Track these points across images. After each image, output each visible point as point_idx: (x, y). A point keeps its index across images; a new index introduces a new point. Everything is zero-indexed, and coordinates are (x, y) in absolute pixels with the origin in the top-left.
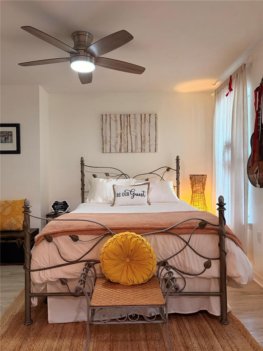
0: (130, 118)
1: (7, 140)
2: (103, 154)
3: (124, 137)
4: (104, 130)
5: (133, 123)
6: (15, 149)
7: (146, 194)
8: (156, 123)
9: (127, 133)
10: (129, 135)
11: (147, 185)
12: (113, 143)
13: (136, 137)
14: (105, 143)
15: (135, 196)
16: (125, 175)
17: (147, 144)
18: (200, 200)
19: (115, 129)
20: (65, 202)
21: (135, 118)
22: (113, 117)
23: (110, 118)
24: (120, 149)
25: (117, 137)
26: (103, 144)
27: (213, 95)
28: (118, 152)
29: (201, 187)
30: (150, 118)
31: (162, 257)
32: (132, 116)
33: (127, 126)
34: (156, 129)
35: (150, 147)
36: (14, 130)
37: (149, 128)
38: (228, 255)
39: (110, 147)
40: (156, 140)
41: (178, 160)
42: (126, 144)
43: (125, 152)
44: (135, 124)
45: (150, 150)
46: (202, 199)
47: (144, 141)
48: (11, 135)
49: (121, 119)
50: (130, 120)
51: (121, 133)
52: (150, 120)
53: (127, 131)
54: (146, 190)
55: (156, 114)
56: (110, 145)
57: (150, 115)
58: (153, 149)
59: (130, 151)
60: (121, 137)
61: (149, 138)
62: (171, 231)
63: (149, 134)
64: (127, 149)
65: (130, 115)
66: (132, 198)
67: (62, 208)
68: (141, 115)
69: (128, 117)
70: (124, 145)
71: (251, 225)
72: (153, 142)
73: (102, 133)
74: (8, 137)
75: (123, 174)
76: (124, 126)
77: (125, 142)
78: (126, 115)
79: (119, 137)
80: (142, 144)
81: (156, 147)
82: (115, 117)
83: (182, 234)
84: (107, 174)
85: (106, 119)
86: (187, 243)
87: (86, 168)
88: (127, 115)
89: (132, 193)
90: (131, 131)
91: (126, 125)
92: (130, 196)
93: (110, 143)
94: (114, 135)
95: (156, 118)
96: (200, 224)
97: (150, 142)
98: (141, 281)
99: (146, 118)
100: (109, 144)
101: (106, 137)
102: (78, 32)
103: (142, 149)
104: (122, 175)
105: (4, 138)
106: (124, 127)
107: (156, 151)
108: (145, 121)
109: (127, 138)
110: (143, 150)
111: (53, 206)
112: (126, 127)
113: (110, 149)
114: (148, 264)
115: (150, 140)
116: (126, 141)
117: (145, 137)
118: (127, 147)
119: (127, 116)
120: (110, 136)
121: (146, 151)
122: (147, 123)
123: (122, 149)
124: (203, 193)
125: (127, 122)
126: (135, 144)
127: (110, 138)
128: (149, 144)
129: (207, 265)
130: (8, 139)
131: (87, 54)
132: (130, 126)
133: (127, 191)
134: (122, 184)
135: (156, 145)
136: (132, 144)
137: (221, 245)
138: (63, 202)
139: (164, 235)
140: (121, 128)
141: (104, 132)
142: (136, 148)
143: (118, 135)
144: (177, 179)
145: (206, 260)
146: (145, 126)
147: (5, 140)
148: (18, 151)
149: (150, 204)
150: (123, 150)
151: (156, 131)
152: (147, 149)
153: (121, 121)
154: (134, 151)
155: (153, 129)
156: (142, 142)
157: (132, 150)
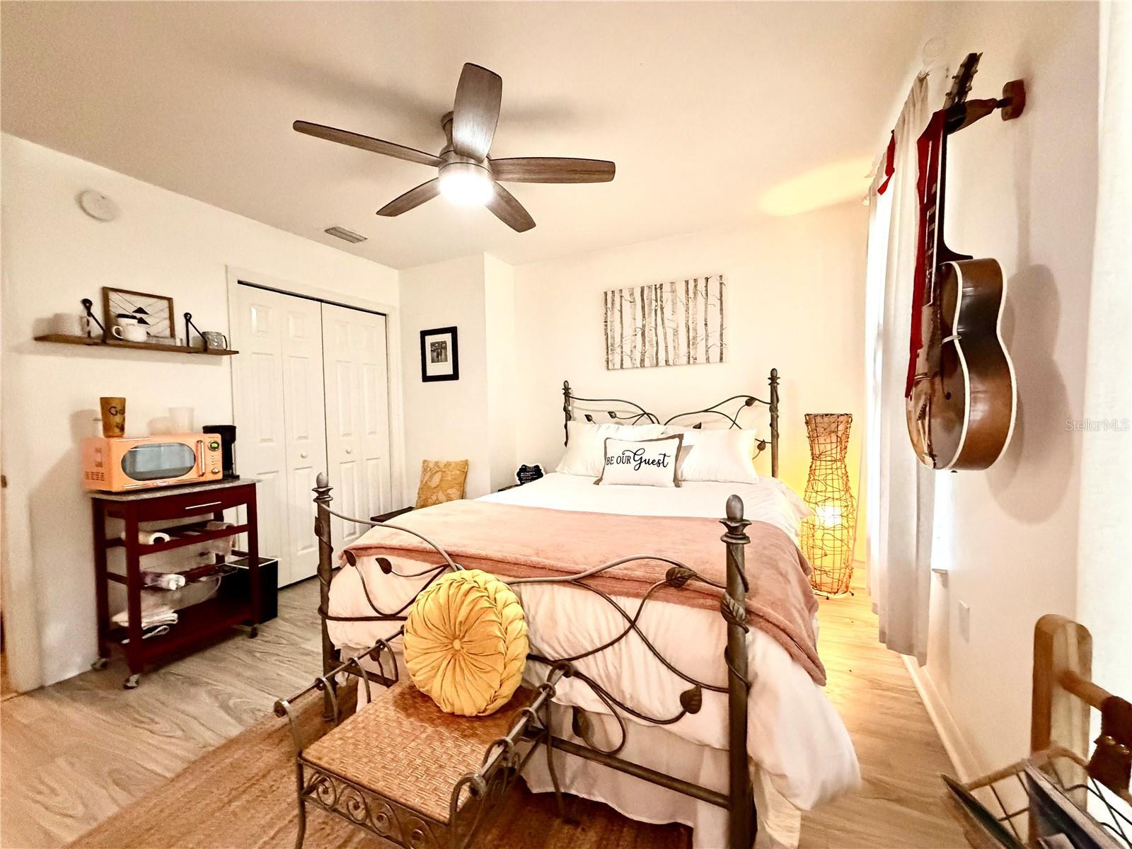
0: (661, 292)
1: (440, 357)
2: (609, 372)
3: (650, 335)
4: (609, 323)
5: (670, 303)
6: (451, 372)
7: (670, 461)
8: (721, 296)
9: (656, 325)
10: (660, 328)
11: (677, 440)
12: (627, 349)
13: (676, 332)
14: (612, 350)
15: (643, 464)
16: (648, 414)
17: (701, 345)
19: (632, 316)
20: (538, 466)
21: (673, 291)
22: (626, 294)
23: (621, 297)
24: (642, 361)
25: (636, 335)
26: (607, 353)
28: (637, 368)
29: (834, 445)
30: (706, 286)
32: (666, 288)
33: (656, 311)
34: (721, 310)
35: (707, 351)
36: (449, 338)
37: (706, 308)
39: (622, 357)
40: (721, 335)
41: (773, 379)
42: (655, 348)
43: (651, 367)
44: (674, 303)
45: (708, 359)
46: (835, 477)
47: (695, 338)
48: (445, 348)
49: (642, 296)
50: (661, 297)
51: (644, 326)
52: (707, 290)
53: (656, 319)
54: (673, 452)
55: (721, 276)
56: (622, 353)
57: (707, 279)
58: (715, 355)
59: (662, 362)
60: (643, 334)
61: (706, 331)
63: (706, 321)
64: (657, 359)
65: (661, 285)
66: (636, 468)
67: (531, 478)
68: (687, 282)
69: (658, 290)
70: (650, 351)
71: (944, 575)
72: (714, 340)
73: (606, 329)
74: (441, 351)
75: (645, 413)
76: (650, 310)
77: (652, 345)
78: (654, 287)
79: (639, 335)
80: (689, 346)
81: (721, 350)
82: (632, 294)
84: (612, 415)
85: (613, 300)
86: (633, 624)
87: (574, 404)
88: (656, 285)
89: (637, 458)
90: (666, 321)
91: (653, 307)
92: (634, 463)
93: (622, 348)
94: (628, 332)
95: (721, 284)
96: (670, 574)
97: (707, 340)
99: (699, 288)
100: (618, 350)
101: (613, 338)
103: (689, 358)
104: (643, 415)
105: (435, 354)
106: (650, 313)
107: (721, 359)
108: (695, 294)
109: (656, 335)
110: (691, 359)
111: (519, 474)
112: (654, 312)
113: (622, 360)
115: (707, 336)
116: (655, 343)
117: (695, 330)
118: (657, 354)
119: (656, 289)
120: (622, 334)
121: (697, 361)
122: (701, 299)
123: (646, 359)
124: (842, 460)
125: (656, 301)
126: (674, 347)
127: (622, 337)
128: (707, 346)
129: (691, 703)
130: (441, 355)
132: (662, 308)
133: (627, 454)
135: (722, 345)
136: (667, 347)
137: (734, 654)
138: (534, 466)
140: (644, 315)
141: (609, 326)
142: (677, 355)
143: (638, 330)
144: (771, 425)
146: (695, 305)
147: (438, 357)
148: (455, 376)
149: (677, 486)
150: (647, 363)
151: (722, 314)
152: (701, 356)
153: (643, 300)
154: (671, 363)
155: (714, 311)
156: (689, 341)
157: (667, 361)
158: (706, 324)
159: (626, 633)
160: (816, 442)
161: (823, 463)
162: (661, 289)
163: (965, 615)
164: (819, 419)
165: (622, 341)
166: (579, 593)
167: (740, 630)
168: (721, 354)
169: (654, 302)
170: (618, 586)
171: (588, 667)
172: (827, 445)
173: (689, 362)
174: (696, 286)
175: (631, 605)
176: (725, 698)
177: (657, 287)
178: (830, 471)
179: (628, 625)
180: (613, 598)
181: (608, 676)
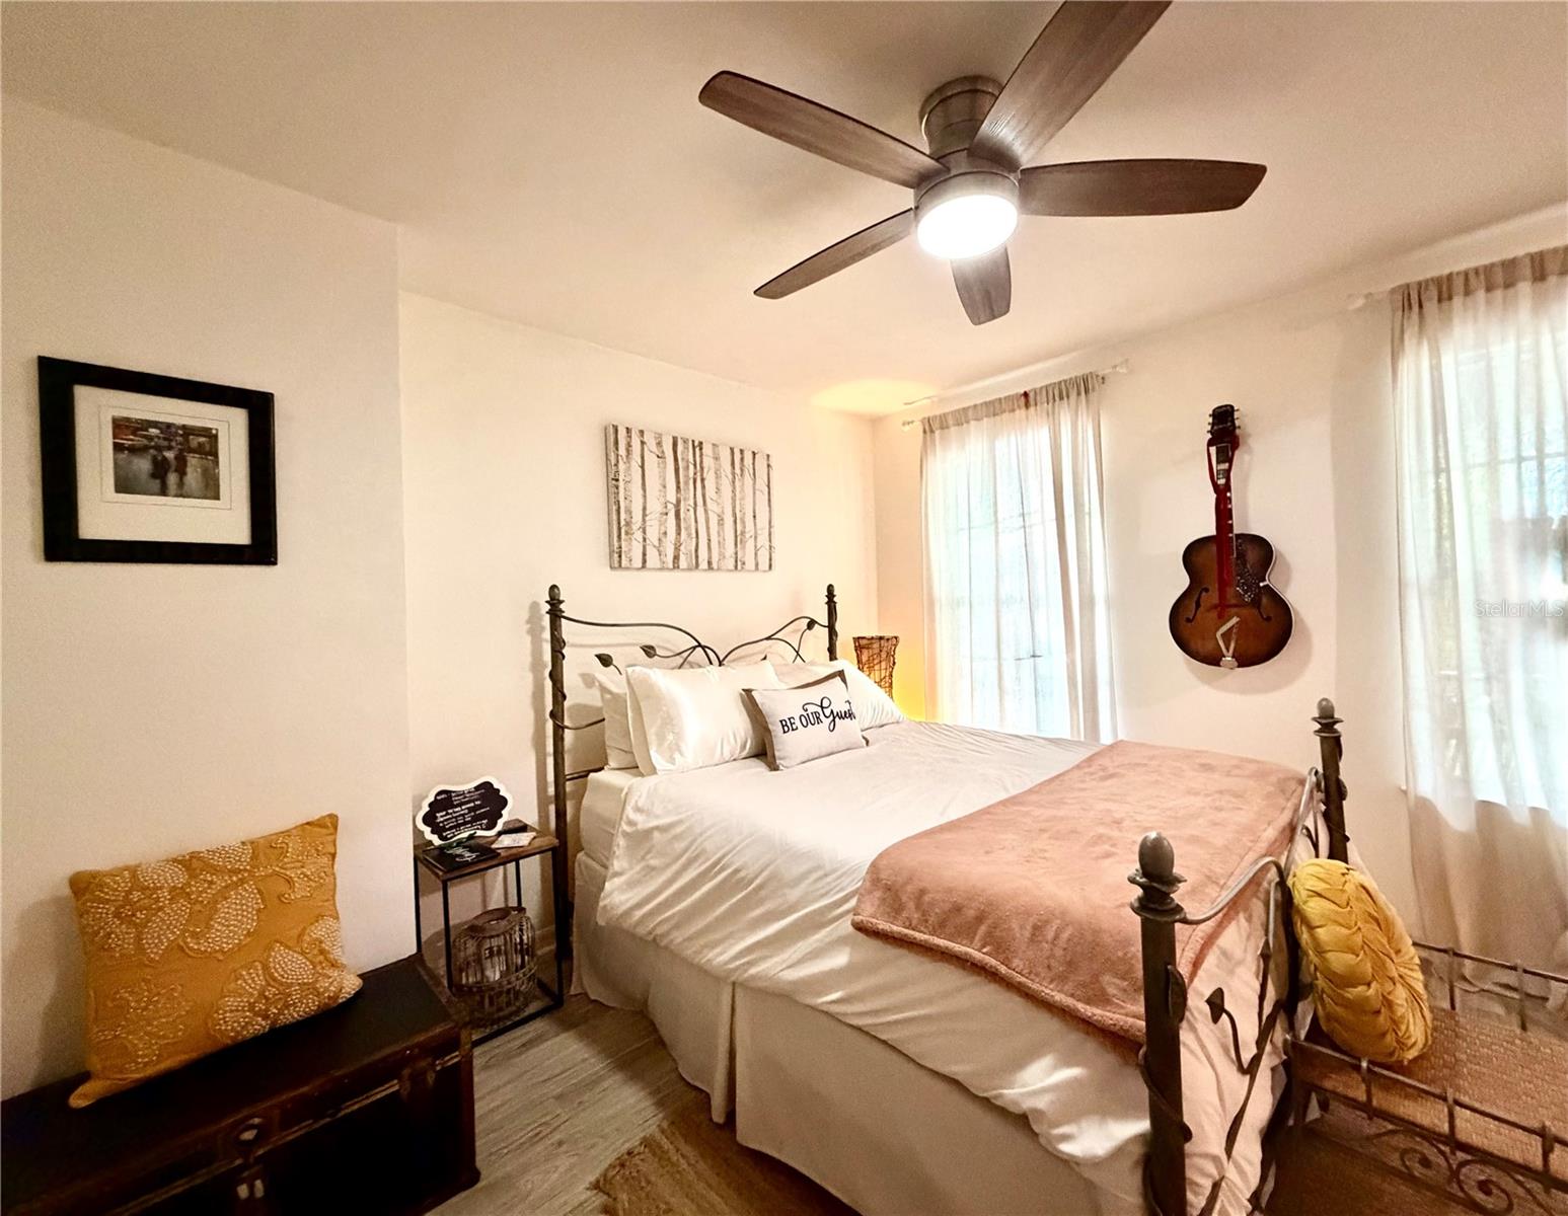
0: (701, 455)
2: (619, 573)
3: (687, 515)
4: (621, 484)
5: (712, 473)
6: (242, 537)
8: (768, 482)
9: (695, 504)
10: (700, 509)
11: (839, 679)
12: (653, 535)
13: (721, 520)
14: (627, 533)
16: (704, 648)
17: (750, 544)
19: (659, 484)
21: (717, 459)
22: (649, 439)
23: (643, 443)
24: (676, 558)
25: (667, 514)
26: (620, 538)
27: (917, 429)
28: (668, 569)
30: (754, 464)
32: (707, 450)
33: (695, 480)
34: (769, 500)
35: (756, 554)
37: (754, 493)
39: (644, 547)
40: (770, 534)
41: (831, 595)
42: (694, 541)
43: (689, 569)
44: (718, 477)
45: (756, 565)
47: (743, 533)
48: (210, 453)
49: (675, 452)
51: (678, 501)
52: (754, 469)
53: (695, 495)
55: (768, 456)
56: (645, 540)
58: (764, 564)
59: (704, 565)
60: (677, 515)
61: (755, 525)
63: (754, 512)
64: (697, 557)
65: (701, 443)
66: (832, 728)
68: (732, 450)
69: (697, 450)
70: (688, 546)
72: (763, 540)
73: (617, 495)
74: (181, 459)
75: (700, 645)
76: (687, 477)
77: (689, 535)
78: (691, 442)
79: (672, 514)
80: (736, 544)
81: (770, 554)
82: (659, 444)
84: (649, 651)
85: (629, 445)
88: (693, 441)
89: (827, 712)
90: (708, 500)
91: (691, 475)
92: (827, 721)
93: (644, 532)
94: (654, 507)
95: (769, 466)
97: (756, 538)
99: (746, 463)
100: (639, 535)
101: (629, 512)
103: (736, 561)
105: (143, 465)
106: (686, 483)
107: (770, 565)
108: (742, 470)
109: (696, 521)
110: (739, 563)
111: (430, 818)
112: (691, 482)
113: (644, 555)
115: (756, 532)
116: (693, 532)
117: (743, 522)
118: (696, 551)
119: (693, 445)
120: (644, 509)
121: (746, 567)
122: (748, 479)
123: (682, 558)
125: (695, 465)
126: (719, 542)
127: (644, 515)
128: (756, 547)
130: (183, 474)
132: (703, 480)
133: (811, 709)
135: (770, 547)
136: (709, 540)
138: (477, 788)
140: (678, 482)
141: (621, 490)
142: (722, 556)
143: (670, 506)
144: (829, 649)
146: (742, 490)
147: (157, 474)
150: (683, 563)
151: (770, 506)
152: (750, 564)
153: (676, 459)
154: (715, 566)
155: (762, 498)
156: (736, 537)
157: (710, 563)
158: (754, 517)
162: (701, 449)
165: (644, 521)
168: (770, 560)
169: (691, 467)
173: (736, 567)
174: (742, 459)
177: (696, 444)
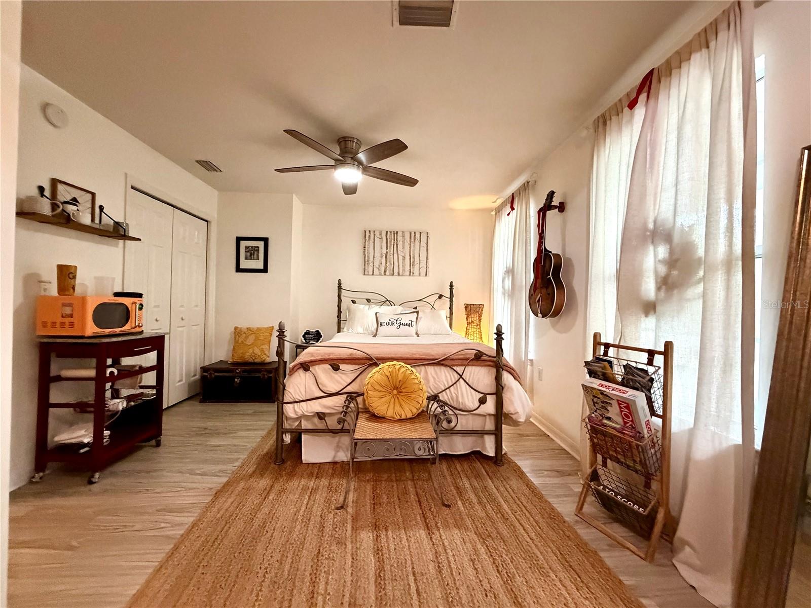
0: (397, 236)
1: (252, 256)
2: (365, 276)
3: (390, 257)
4: (366, 248)
5: (401, 242)
6: (262, 267)
7: (414, 324)
8: (427, 243)
9: (394, 253)
10: (395, 255)
11: (416, 314)
12: (377, 264)
13: (404, 258)
14: (367, 264)
15: (401, 326)
16: (389, 301)
17: (417, 267)
18: (475, 333)
19: (380, 248)
20: (318, 331)
21: (403, 236)
22: (377, 233)
23: (374, 235)
24: (385, 271)
25: (382, 257)
26: (365, 265)
27: (493, 213)
28: (382, 275)
29: (477, 318)
30: (420, 237)
31: (432, 391)
32: (400, 234)
33: (394, 245)
34: (427, 250)
35: (419, 270)
36: (261, 244)
37: (420, 248)
38: (505, 390)
39: (373, 268)
40: (427, 262)
41: (451, 286)
42: (392, 266)
43: (390, 275)
44: (403, 242)
45: (420, 274)
46: (478, 332)
47: (413, 262)
48: (258, 251)
49: (386, 236)
50: (397, 238)
51: (387, 253)
52: (420, 239)
53: (393, 250)
54: (414, 320)
55: (427, 233)
56: (373, 266)
57: (421, 233)
58: (423, 272)
59: (396, 273)
60: (386, 257)
61: (419, 259)
62: (444, 362)
63: (419, 254)
64: (393, 271)
65: (397, 232)
66: (398, 327)
67: (314, 339)
68: (411, 233)
69: (395, 235)
70: (390, 267)
71: (531, 361)
72: (423, 264)
73: (364, 252)
74: (254, 253)
75: (388, 300)
76: (391, 244)
77: (391, 264)
79: (384, 257)
80: (410, 266)
81: (426, 270)
82: (380, 234)
83: (454, 365)
84: (368, 300)
85: (370, 236)
86: (461, 376)
87: (343, 293)
89: (398, 322)
90: (399, 251)
92: (396, 325)
93: (373, 263)
94: (377, 255)
95: (427, 237)
96: (476, 355)
97: (419, 264)
98: (409, 415)
99: (416, 237)
100: (371, 264)
101: (368, 257)
102: (345, 137)
103: (410, 272)
104: (386, 301)
105: (249, 254)
106: (390, 246)
107: (426, 274)
108: (415, 239)
109: (393, 259)
111: (304, 336)
112: (392, 246)
113: (373, 270)
114: (417, 396)
115: (420, 262)
116: (392, 262)
117: (414, 258)
118: (393, 269)
119: (394, 233)
120: (374, 256)
121: (414, 274)
122: (417, 243)
123: (387, 271)
124: (480, 325)
125: (394, 240)
126: (403, 266)
127: (374, 257)
128: (419, 267)
129: (482, 401)
130: (254, 255)
131: (353, 162)
132: (397, 245)
133: (392, 320)
134: (386, 312)
135: (427, 267)
136: (399, 265)
137: (498, 379)
138: (316, 331)
139: (436, 367)
140: (387, 246)
141: (366, 250)
142: (404, 270)
143: (383, 254)
144: (450, 308)
145: (482, 395)
146: (414, 246)
147: (251, 256)
148: (265, 270)
149: (418, 336)
150: (388, 273)
151: (427, 252)
152: (417, 273)
153: (387, 239)
154: (401, 274)
155: (424, 250)
156: (410, 264)
157: (398, 273)
158: (419, 256)
159: (459, 379)
160: (470, 316)
161: (473, 326)
162: (397, 234)
163: (540, 372)
164: (472, 306)
165: (373, 259)
166: (437, 368)
167: (501, 370)
168: (426, 272)
169: (393, 241)
170: (453, 362)
171: (443, 396)
172: (474, 318)
173: (410, 275)
174: (415, 236)
175: (460, 369)
176: (494, 396)
178: (475, 330)
179: (459, 377)
180: (454, 368)
181: (452, 399)
